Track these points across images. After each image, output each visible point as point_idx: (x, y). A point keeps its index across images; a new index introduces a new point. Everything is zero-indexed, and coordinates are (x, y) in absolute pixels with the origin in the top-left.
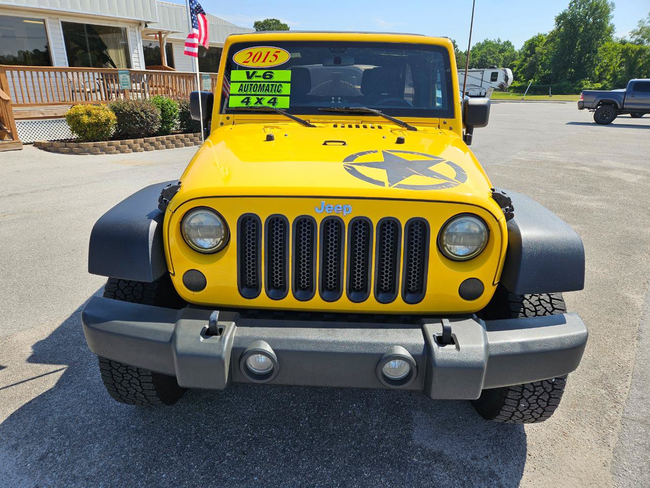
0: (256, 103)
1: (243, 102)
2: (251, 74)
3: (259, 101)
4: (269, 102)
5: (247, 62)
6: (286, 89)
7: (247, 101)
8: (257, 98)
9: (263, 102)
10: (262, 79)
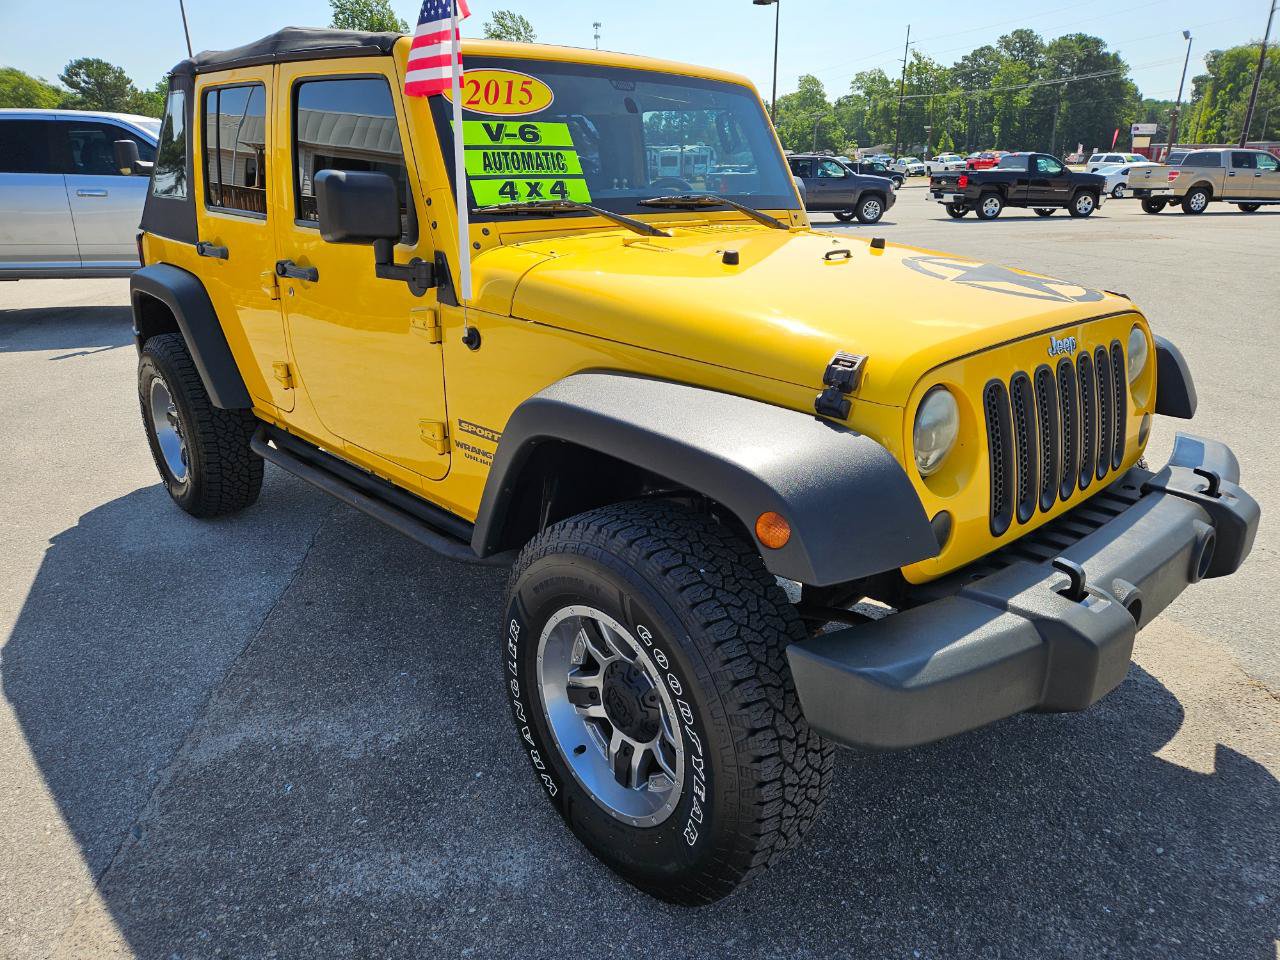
0: (530, 195)
1: (502, 192)
2: (494, 129)
3: (534, 190)
4: (553, 191)
5: (477, 102)
6: (572, 162)
7: (509, 190)
8: (529, 184)
9: (541, 192)
10: (521, 143)
